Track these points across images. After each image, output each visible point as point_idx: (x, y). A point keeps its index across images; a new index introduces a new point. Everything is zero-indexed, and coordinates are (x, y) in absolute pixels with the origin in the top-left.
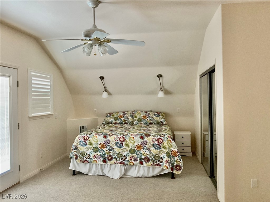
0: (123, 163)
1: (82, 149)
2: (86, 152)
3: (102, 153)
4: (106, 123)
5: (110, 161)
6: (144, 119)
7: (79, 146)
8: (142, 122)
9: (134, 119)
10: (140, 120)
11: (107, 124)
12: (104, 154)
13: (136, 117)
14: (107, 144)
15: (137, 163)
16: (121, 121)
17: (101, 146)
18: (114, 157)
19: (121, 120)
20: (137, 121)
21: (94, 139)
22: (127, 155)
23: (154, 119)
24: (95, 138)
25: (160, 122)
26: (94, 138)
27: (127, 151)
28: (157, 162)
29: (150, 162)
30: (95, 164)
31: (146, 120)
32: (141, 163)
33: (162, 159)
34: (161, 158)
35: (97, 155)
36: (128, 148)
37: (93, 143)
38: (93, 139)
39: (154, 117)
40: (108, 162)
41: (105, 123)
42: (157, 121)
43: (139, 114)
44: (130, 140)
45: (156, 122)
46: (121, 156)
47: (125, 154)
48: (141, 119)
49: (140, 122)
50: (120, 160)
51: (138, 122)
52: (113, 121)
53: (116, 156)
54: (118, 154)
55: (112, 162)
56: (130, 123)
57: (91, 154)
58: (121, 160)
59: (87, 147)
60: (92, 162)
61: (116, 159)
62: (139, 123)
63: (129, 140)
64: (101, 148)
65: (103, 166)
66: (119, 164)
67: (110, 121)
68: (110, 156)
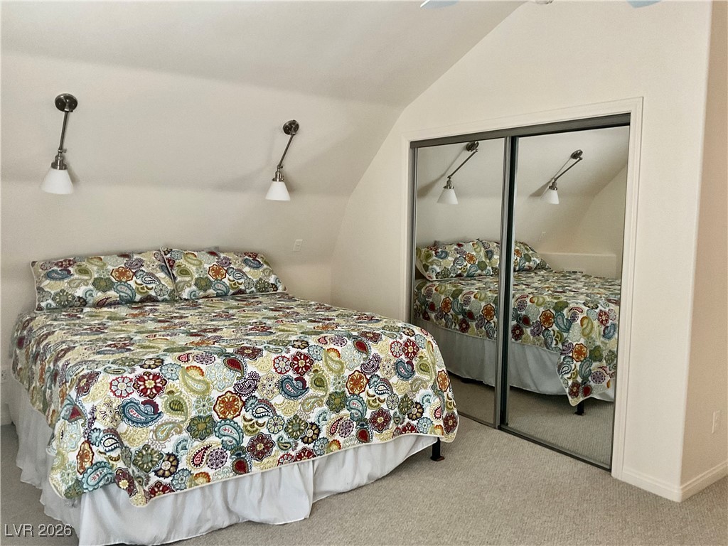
0: (309, 452)
1: (138, 437)
2: (156, 446)
3: (230, 434)
4: (59, 303)
5: (261, 459)
6: (217, 279)
7: (123, 427)
8: (211, 291)
9: (179, 279)
10: (203, 284)
11: (64, 306)
12: (236, 436)
13: (185, 272)
14: (248, 391)
15: (351, 440)
16: (129, 292)
17: (226, 407)
18: (274, 438)
19: (129, 287)
20: (194, 288)
21: (190, 382)
22: (321, 418)
23: (250, 277)
24: (193, 379)
25: (269, 284)
26: (188, 376)
27: (320, 406)
28: (404, 418)
29: (390, 426)
30: (199, 491)
31: (225, 280)
32: (364, 436)
33: (418, 406)
34: (416, 403)
35: (206, 449)
36: (322, 393)
37: (190, 400)
38: (186, 384)
39: (246, 269)
40: (255, 467)
41: (54, 305)
42: (258, 282)
43: (195, 262)
44: (330, 362)
45: (256, 287)
46: (299, 430)
47: (312, 418)
48: (207, 278)
49: (205, 290)
50: (296, 446)
51: (200, 289)
52: (91, 295)
53: (282, 433)
54: (290, 422)
55: (271, 459)
56: (166, 297)
57: (182, 452)
58: (301, 445)
59: (162, 425)
60: (188, 484)
61: (285, 447)
62: (202, 293)
63: (326, 361)
64: (224, 413)
65: (231, 487)
66: (296, 460)
67: (77, 295)
68: (261, 438)
